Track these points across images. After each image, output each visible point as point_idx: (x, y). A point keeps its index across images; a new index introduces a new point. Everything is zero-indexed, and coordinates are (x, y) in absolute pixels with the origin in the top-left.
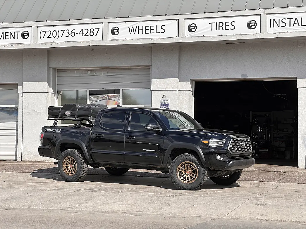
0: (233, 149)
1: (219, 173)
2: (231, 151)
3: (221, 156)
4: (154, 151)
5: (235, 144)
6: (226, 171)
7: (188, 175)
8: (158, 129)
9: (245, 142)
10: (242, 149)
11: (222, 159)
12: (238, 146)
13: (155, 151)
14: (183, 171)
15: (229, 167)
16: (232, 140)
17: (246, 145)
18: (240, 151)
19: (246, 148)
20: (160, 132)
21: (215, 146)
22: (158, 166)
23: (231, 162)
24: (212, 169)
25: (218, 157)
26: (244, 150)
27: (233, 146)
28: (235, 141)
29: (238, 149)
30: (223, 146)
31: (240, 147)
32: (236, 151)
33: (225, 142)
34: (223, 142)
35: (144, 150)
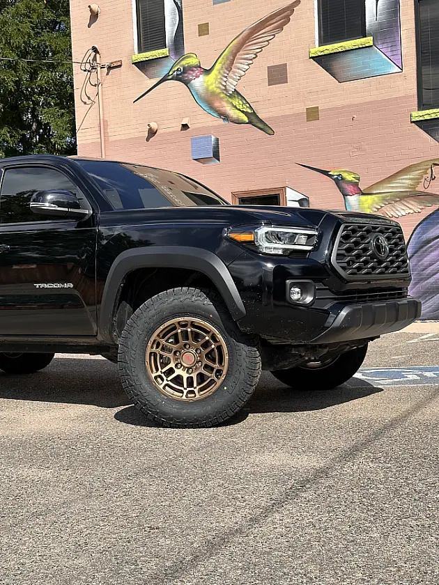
0: (350, 263)
1: (301, 356)
2: (343, 268)
3: (304, 289)
4: (68, 285)
5: (357, 243)
6: (325, 346)
7: (189, 368)
9: (388, 239)
10: (380, 262)
11: (309, 299)
12: (365, 250)
14: (171, 356)
15: (340, 329)
16: (342, 227)
17: (391, 250)
18: (373, 268)
19: (392, 262)
20: (87, 218)
21: (280, 252)
23: (344, 313)
24: (273, 342)
25: (296, 294)
26: (387, 268)
27: (349, 250)
28: (354, 231)
30: (309, 251)
31: (372, 256)
32: (359, 269)
33: (317, 233)
34: (309, 236)
35: (37, 286)
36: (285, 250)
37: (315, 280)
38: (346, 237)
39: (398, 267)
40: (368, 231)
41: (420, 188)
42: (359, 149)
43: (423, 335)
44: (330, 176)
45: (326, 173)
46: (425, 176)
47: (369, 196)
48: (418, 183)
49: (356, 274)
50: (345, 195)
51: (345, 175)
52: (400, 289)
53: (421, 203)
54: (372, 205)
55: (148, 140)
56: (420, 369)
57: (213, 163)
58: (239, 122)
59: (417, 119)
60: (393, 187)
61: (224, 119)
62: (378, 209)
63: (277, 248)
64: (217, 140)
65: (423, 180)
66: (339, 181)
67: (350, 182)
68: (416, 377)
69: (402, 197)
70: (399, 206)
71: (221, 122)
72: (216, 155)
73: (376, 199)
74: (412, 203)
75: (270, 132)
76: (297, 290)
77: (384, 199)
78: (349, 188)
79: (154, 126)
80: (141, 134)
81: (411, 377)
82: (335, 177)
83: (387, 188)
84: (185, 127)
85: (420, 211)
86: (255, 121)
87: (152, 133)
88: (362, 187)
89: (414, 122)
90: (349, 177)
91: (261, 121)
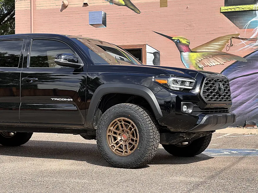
0: (208, 95)
1: (183, 137)
2: (206, 98)
3: (188, 106)
4: (70, 100)
5: (211, 87)
6: (194, 133)
8: (77, 62)
9: (223, 85)
10: (220, 96)
11: (190, 111)
12: (214, 90)
13: (72, 100)
15: (203, 126)
16: (205, 79)
17: (224, 90)
18: (217, 98)
19: (225, 96)
20: (81, 67)
21: (178, 89)
22: (78, 127)
23: (205, 118)
24: (172, 130)
25: (185, 108)
26: (222, 98)
27: (208, 90)
28: (210, 81)
29: (214, 95)
30: (191, 89)
31: (217, 93)
32: (212, 98)
33: (194, 81)
34: (191, 82)
35: (53, 99)
36: (180, 88)
37: (194, 103)
38: (207, 84)
39: (227, 98)
40: (215, 81)
41: (224, 50)
42: (190, 26)
43: (224, 134)
44: (173, 40)
45: (170, 38)
46: (227, 44)
47: (195, 54)
48: (223, 48)
49: (210, 100)
50: (181, 52)
51: (181, 40)
52: (227, 109)
53: (224, 59)
54: (196, 59)
55: (61, 11)
56: (229, 150)
57: (102, 28)
58: (120, 5)
59: (224, 11)
60: (208, 49)
61: (110, 2)
62: (200, 61)
63: (176, 87)
64: (105, 14)
65: (226, 46)
66: (178, 43)
67: (184, 44)
68: (228, 153)
69: (214, 55)
70: (212, 60)
71: (108, 3)
72: (104, 23)
73: (199, 55)
74: (219, 58)
75: (138, 12)
76: (185, 106)
77: (203, 55)
78: (183, 48)
79: (66, 3)
80: (57, 7)
81: (225, 153)
82: (176, 40)
83: (206, 49)
84: (86, 4)
85: (223, 63)
86: (129, 4)
87: (64, 7)
88: (191, 47)
89: (222, 12)
90: (184, 42)
91: (132, 5)
